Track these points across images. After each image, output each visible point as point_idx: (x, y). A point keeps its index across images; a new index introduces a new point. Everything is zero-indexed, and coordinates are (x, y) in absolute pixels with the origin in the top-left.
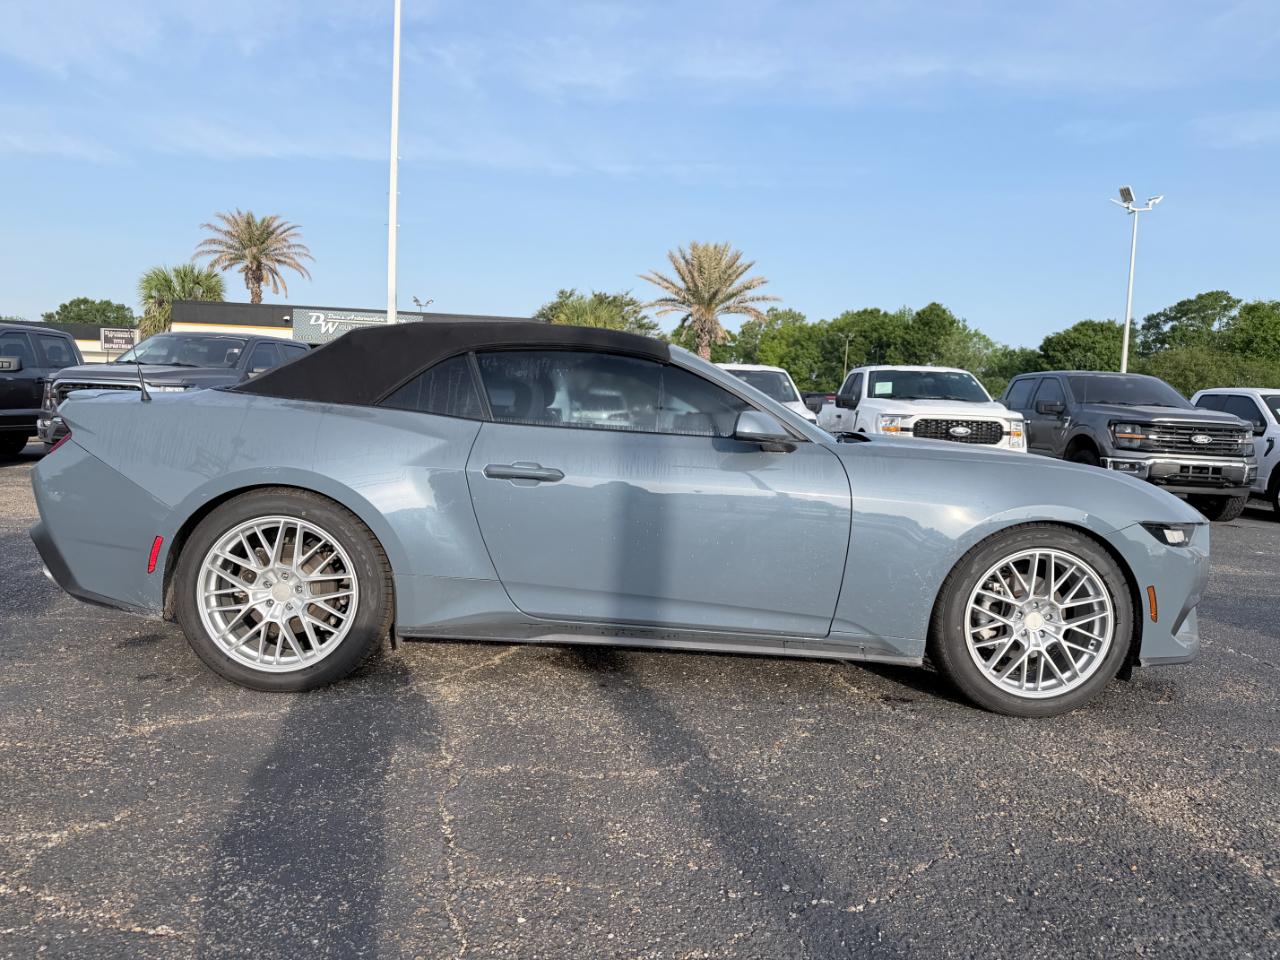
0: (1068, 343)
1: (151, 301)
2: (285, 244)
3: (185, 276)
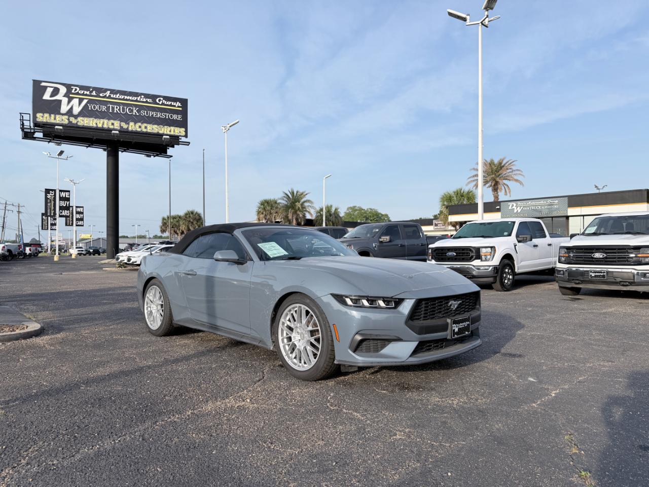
1: (444, 207)
2: (511, 170)
3: (457, 194)
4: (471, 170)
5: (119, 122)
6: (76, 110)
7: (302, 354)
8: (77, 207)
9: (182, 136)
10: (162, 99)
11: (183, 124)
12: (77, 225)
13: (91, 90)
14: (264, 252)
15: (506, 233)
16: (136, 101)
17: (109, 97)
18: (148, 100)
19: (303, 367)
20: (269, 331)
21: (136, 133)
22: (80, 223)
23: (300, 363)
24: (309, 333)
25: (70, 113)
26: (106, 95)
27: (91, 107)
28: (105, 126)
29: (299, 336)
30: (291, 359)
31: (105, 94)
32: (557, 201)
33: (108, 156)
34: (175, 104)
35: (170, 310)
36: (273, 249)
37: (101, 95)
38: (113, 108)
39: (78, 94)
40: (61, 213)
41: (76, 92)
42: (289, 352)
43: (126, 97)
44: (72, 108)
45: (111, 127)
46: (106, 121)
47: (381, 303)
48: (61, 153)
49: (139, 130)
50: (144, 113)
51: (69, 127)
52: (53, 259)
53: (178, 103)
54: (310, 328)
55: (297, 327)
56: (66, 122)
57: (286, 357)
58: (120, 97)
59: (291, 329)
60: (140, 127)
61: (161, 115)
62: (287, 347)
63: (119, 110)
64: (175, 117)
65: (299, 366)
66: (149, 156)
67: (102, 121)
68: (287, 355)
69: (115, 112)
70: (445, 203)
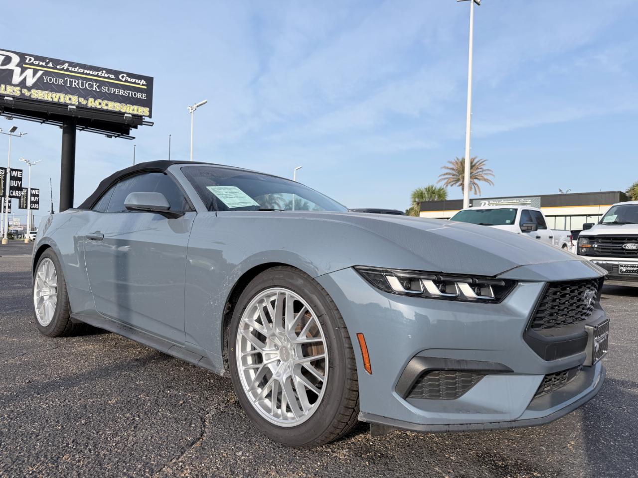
1: (415, 203)
2: (481, 170)
3: (429, 191)
4: (442, 168)
5: (77, 97)
6: (30, 82)
7: (284, 392)
8: (32, 189)
9: (146, 116)
10: (125, 75)
11: (148, 103)
12: (31, 208)
13: (47, 61)
14: (218, 200)
15: (508, 221)
16: (97, 76)
17: (67, 70)
18: (110, 76)
19: (286, 418)
20: (219, 339)
21: (96, 110)
22: (35, 206)
23: (279, 407)
24: (300, 349)
25: (22, 84)
26: (64, 67)
27: (47, 80)
28: (62, 101)
29: (278, 352)
30: (261, 399)
31: (62, 67)
32: (530, 200)
33: (64, 133)
34: (139, 82)
35: (67, 296)
36: (233, 196)
37: (58, 67)
38: (71, 82)
39: (32, 64)
40: (12, 193)
41: (31, 62)
42: (257, 384)
43: (86, 71)
44: (25, 79)
45: (68, 102)
46: (62, 95)
47: (467, 290)
48: (14, 129)
49: (99, 107)
50: (105, 89)
51: (22, 99)
52: (1, 243)
53: (143, 81)
54: (303, 339)
55: (274, 335)
56: (18, 93)
57: (250, 393)
58: (79, 71)
59: (261, 337)
60: (100, 104)
61: (124, 93)
62: (252, 372)
63: (78, 84)
64: (139, 95)
65: (276, 416)
66: (110, 136)
67: (58, 95)
68: (252, 389)
69: (73, 86)
70: (417, 200)
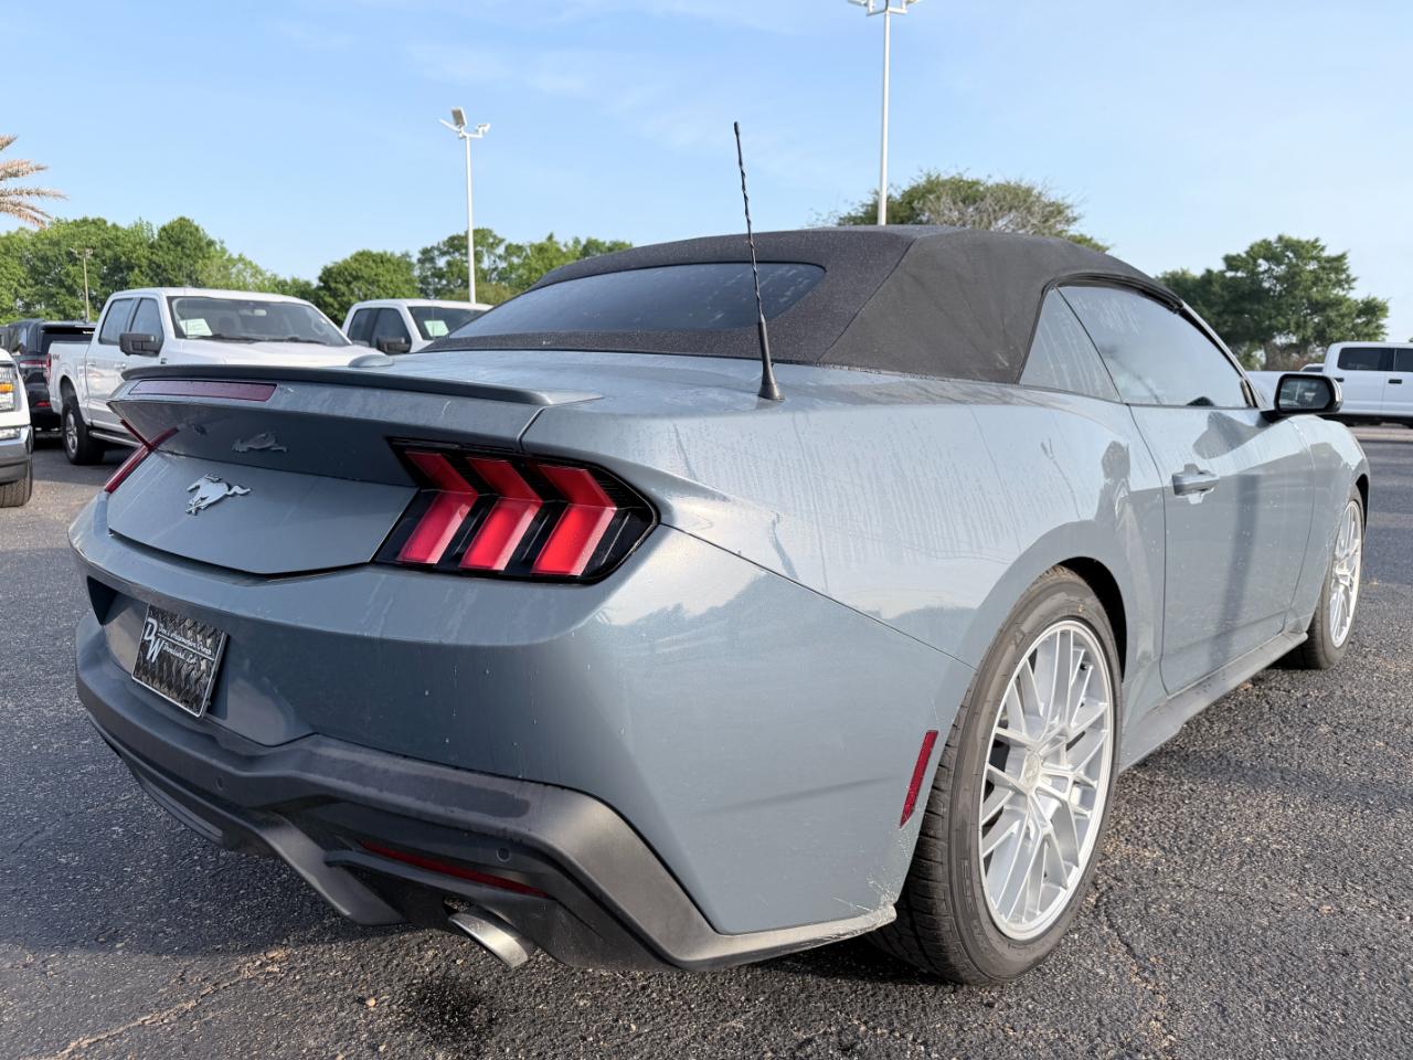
0: (350, 274)
